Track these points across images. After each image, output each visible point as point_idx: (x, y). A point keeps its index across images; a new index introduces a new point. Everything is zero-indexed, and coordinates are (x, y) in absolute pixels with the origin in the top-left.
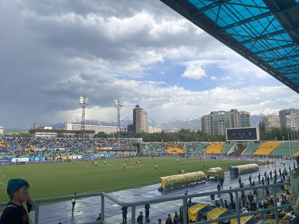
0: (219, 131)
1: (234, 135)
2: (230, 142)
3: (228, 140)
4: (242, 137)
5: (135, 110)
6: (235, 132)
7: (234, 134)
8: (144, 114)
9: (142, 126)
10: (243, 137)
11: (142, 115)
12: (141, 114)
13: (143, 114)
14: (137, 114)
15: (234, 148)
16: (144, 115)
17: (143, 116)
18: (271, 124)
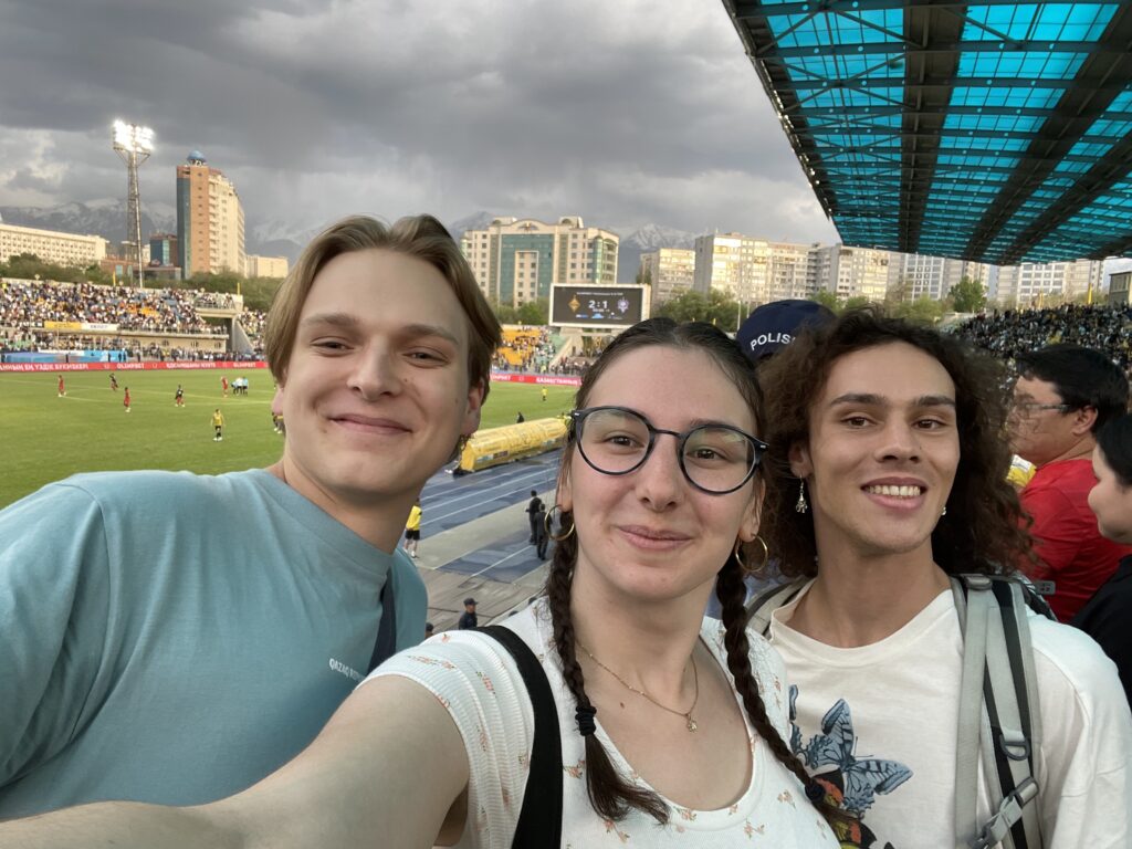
0: (517, 289)
1: (574, 308)
2: (559, 328)
3: (554, 320)
4: (598, 316)
5: (185, 176)
6: (579, 298)
7: (574, 304)
8: (227, 198)
9: (219, 246)
10: (602, 314)
11: (220, 200)
12: (211, 193)
13: (222, 197)
14: (194, 193)
15: (571, 350)
16: (224, 202)
17: (221, 205)
18: (665, 279)
